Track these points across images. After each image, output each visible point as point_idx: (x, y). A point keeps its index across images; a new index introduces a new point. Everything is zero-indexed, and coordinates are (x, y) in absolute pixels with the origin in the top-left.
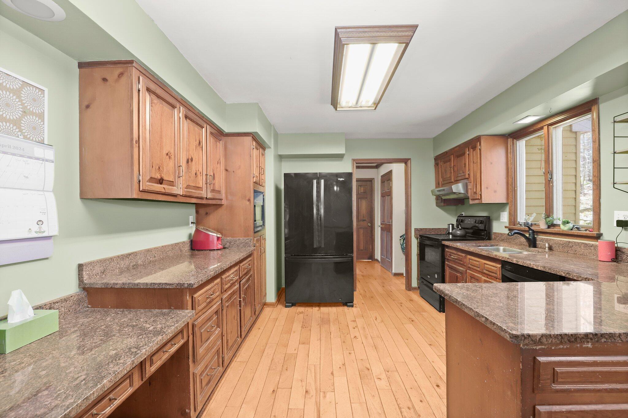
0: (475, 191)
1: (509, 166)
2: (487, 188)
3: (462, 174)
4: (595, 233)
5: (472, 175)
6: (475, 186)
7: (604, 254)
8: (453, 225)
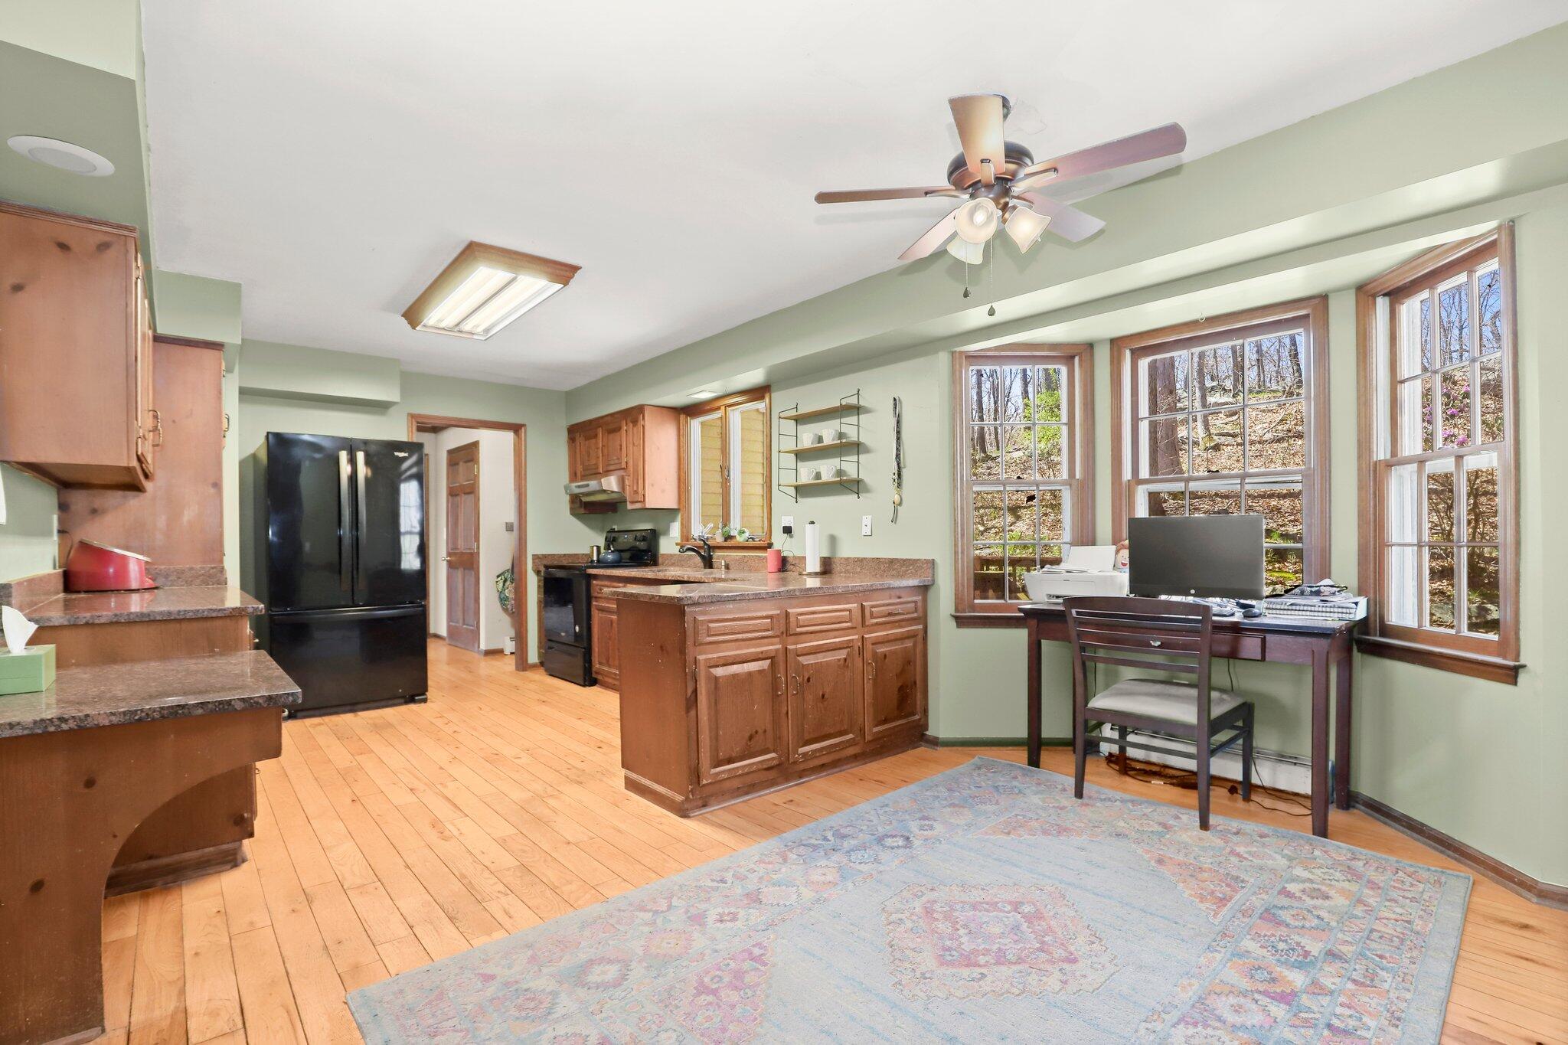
0: (635, 488)
1: (682, 455)
2: (653, 485)
3: (616, 462)
4: (765, 544)
5: (631, 464)
6: (635, 481)
7: (772, 563)
8: (598, 548)
